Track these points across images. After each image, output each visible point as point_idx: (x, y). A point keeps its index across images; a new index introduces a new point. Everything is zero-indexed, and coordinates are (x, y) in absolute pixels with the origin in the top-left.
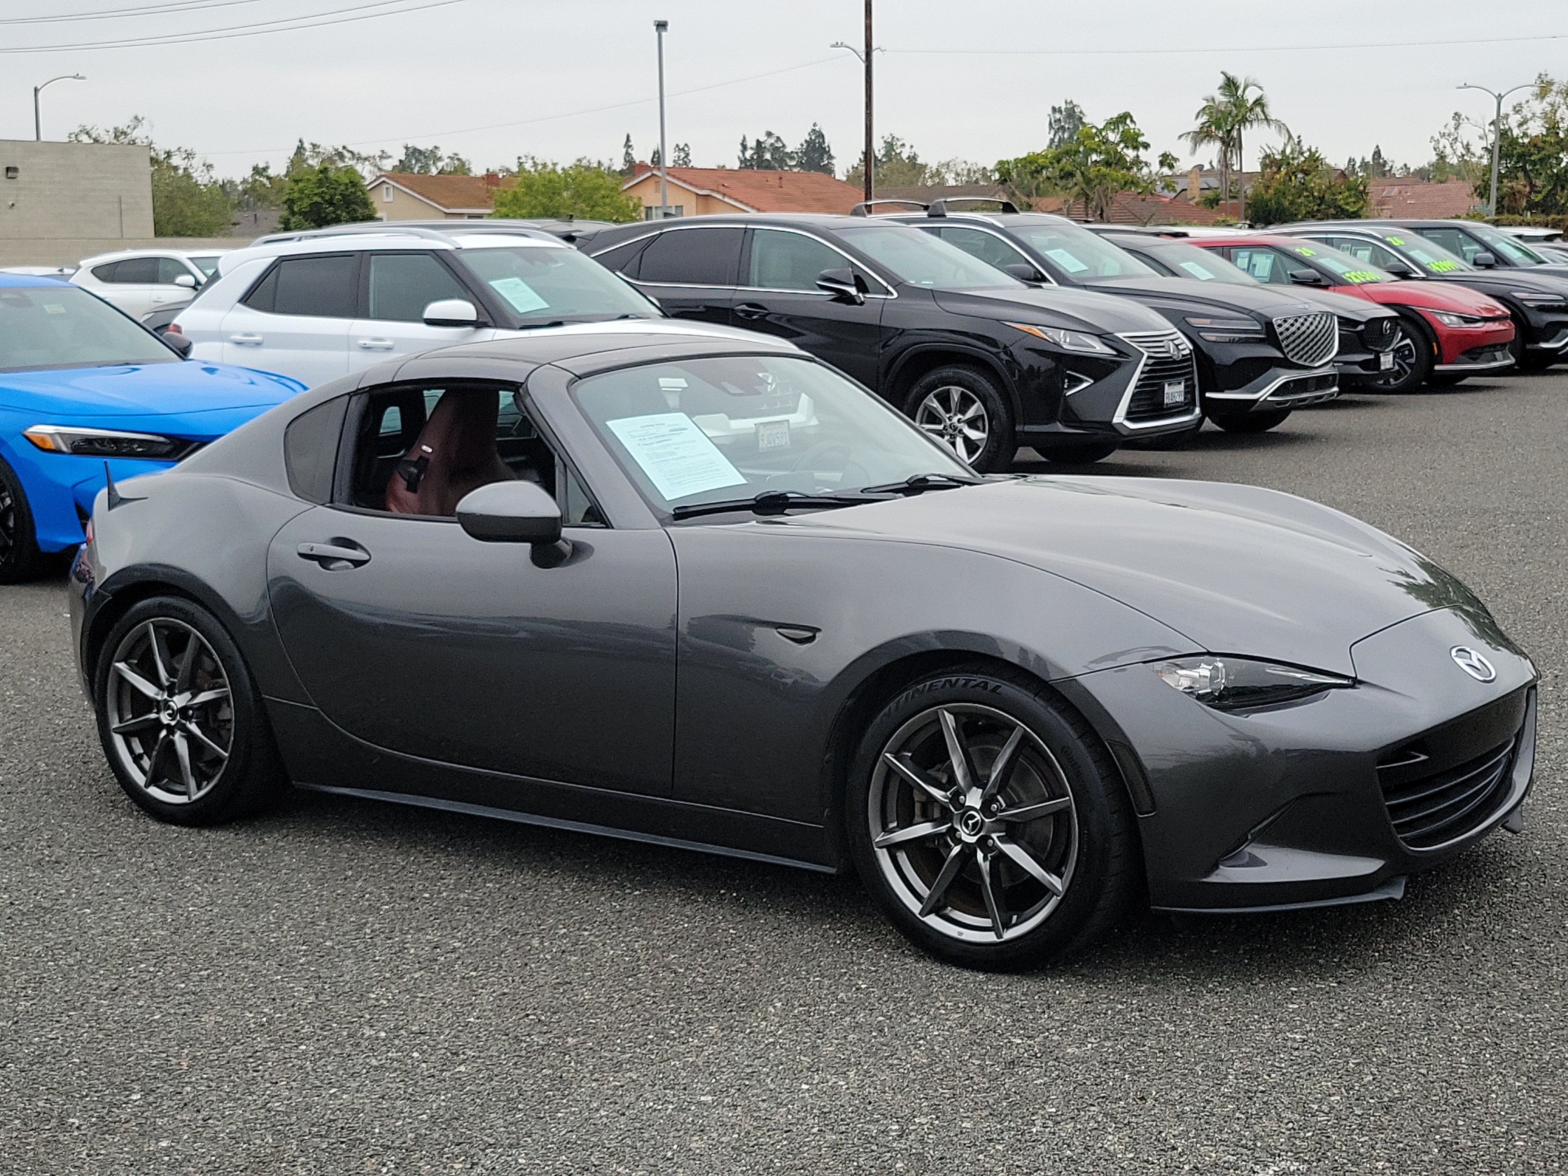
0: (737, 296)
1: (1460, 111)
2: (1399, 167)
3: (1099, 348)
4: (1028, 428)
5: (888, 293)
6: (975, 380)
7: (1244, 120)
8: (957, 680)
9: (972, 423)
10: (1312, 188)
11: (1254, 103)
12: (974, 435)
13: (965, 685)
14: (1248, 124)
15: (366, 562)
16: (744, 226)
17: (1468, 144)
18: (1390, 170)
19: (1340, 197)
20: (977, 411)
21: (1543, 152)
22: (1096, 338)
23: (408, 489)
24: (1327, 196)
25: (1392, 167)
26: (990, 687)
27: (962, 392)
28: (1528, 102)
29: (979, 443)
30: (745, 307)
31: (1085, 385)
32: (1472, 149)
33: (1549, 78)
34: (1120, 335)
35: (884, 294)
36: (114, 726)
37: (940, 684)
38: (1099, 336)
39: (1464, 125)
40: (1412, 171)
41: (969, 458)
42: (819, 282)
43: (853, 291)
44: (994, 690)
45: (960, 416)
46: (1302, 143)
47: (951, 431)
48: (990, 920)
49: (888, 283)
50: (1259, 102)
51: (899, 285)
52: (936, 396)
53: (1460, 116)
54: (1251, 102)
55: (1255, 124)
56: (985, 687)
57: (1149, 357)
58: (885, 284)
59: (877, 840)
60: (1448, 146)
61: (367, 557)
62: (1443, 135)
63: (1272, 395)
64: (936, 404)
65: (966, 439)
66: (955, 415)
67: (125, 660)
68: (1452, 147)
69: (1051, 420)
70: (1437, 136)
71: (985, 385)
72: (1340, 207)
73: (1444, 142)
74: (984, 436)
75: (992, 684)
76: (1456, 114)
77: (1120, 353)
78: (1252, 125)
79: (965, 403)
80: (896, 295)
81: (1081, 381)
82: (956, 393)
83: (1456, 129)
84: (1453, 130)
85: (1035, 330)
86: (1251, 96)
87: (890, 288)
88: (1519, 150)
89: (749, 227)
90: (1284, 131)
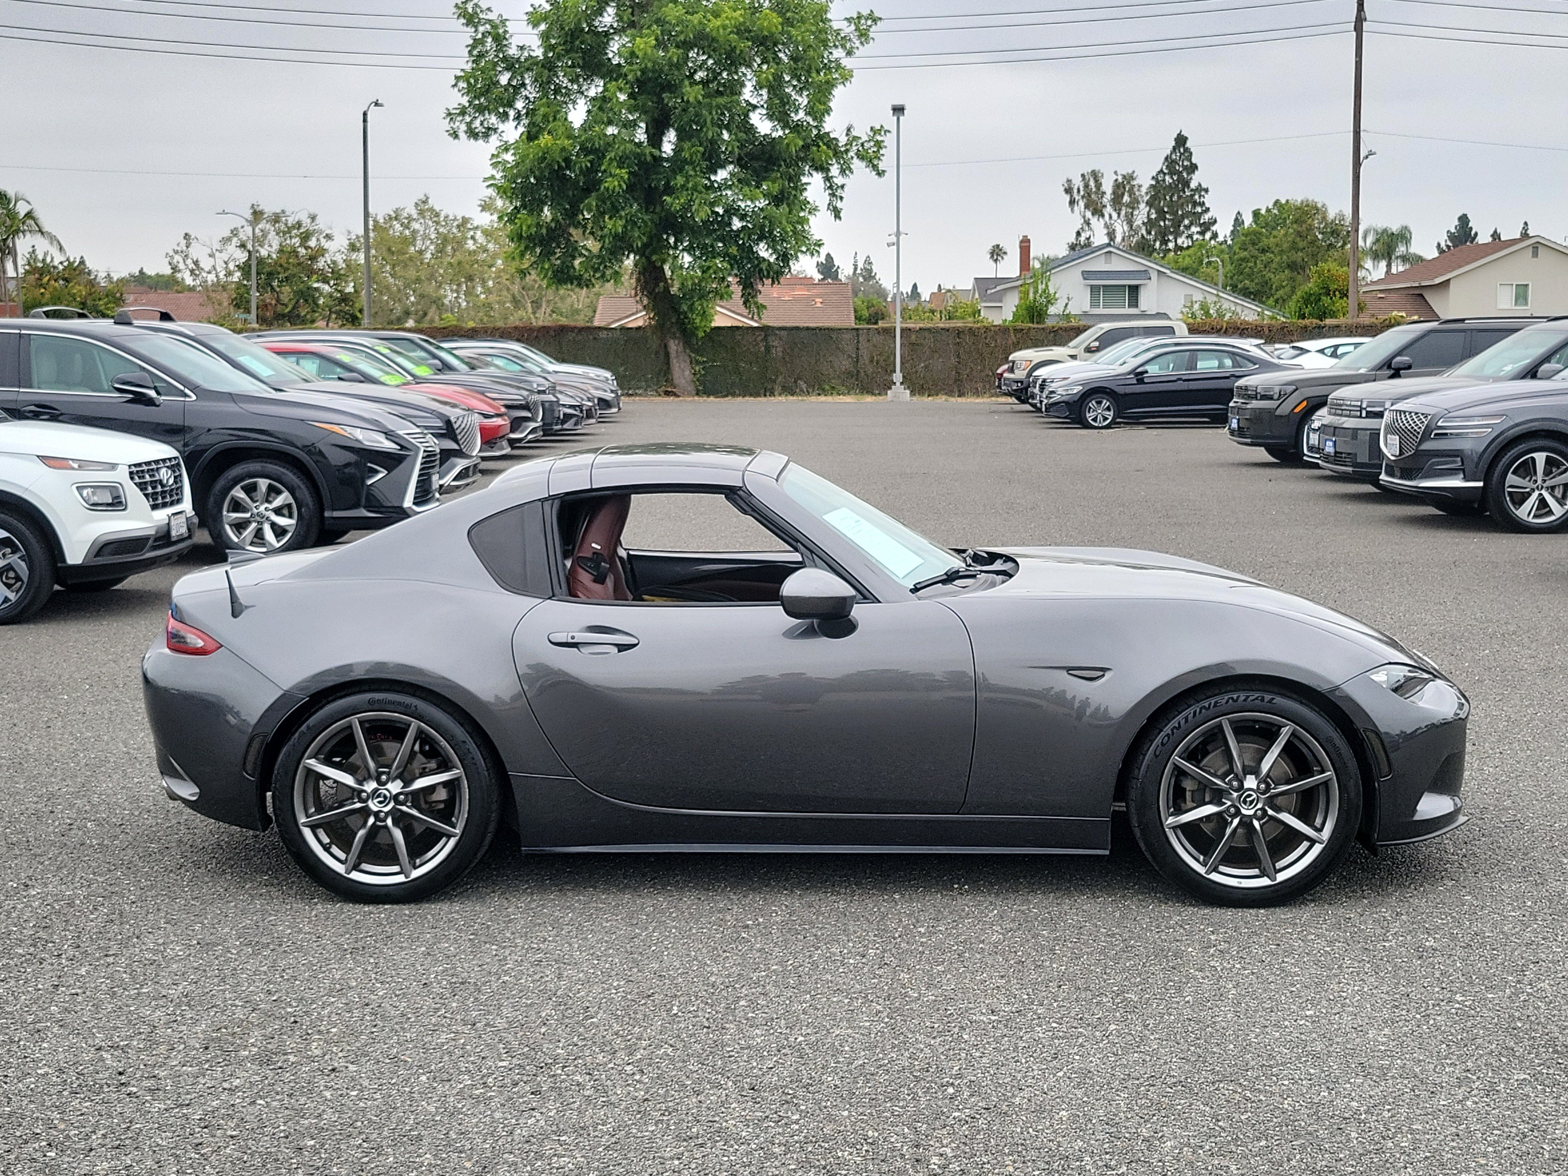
0: (21, 397)
1: (190, 233)
2: (103, 276)
3: (388, 445)
4: (337, 514)
5: (186, 395)
6: (283, 473)
7: (17, 231)
8: (1238, 697)
9: (278, 511)
10: (75, 294)
11: (25, 216)
12: (282, 521)
13: (1245, 700)
14: (21, 234)
15: (635, 645)
16: (18, 331)
17: (197, 261)
18: (95, 279)
19: (101, 303)
20: (286, 499)
21: (290, 272)
22: (383, 435)
23: (595, 581)
24: (88, 302)
25: (96, 276)
26: (1266, 700)
27: (270, 484)
28: (242, 227)
29: (288, 528)
30: (33, 408)
31: (380, 476)
32: (202, 265)
33: (260, 208)
34: (401, 432)
35: (182, 396)
36: (303, 821)
37: (1224, 701)
38: (385, 433)
39: (194, 244)
40: (115, 279)
41: (278, 541)
42: (117, 386)
43: (152, 393)
44: (1270, 701)
45: (266, 505)
46: (37, 252)
47: (258, 519)
48: (1257, 870)
49: (185, 387)
50: (29, 215)
51: (195, 388)
52: (242, 488)
53: (190, 236)
54: (22, 214)
55: (28, 235)
56: (1263, 700)
57: (425, 451)
58: (182, 387)
59: (1168, 822)
60: (181, 261)
61: (637, 642)
62: (176, 252)
63: (454, 480)
64: (242, 495)
65: (273, 525)
66: (262, 504)
67: (314, 756)
68: (184, 262)
69: (356, 506)
70: (171, 253)
71: (291, 476)
72: (101, 311)
73: (178, 258)
74: (293, 522)
75: (1268, 697)
76: (186, 234)
77: (403, 448)
78: (24, 236)
79: (273, 491)
80: (194, 398)
81: (377, 472)
82: (263, 484)
83: (187, 247)
84: (185, 248)
85: (336, 428)
86: (22, 209)
87: (187, 391)
88: (267, 269)
89: (23, 332)
90: (55, 243)
